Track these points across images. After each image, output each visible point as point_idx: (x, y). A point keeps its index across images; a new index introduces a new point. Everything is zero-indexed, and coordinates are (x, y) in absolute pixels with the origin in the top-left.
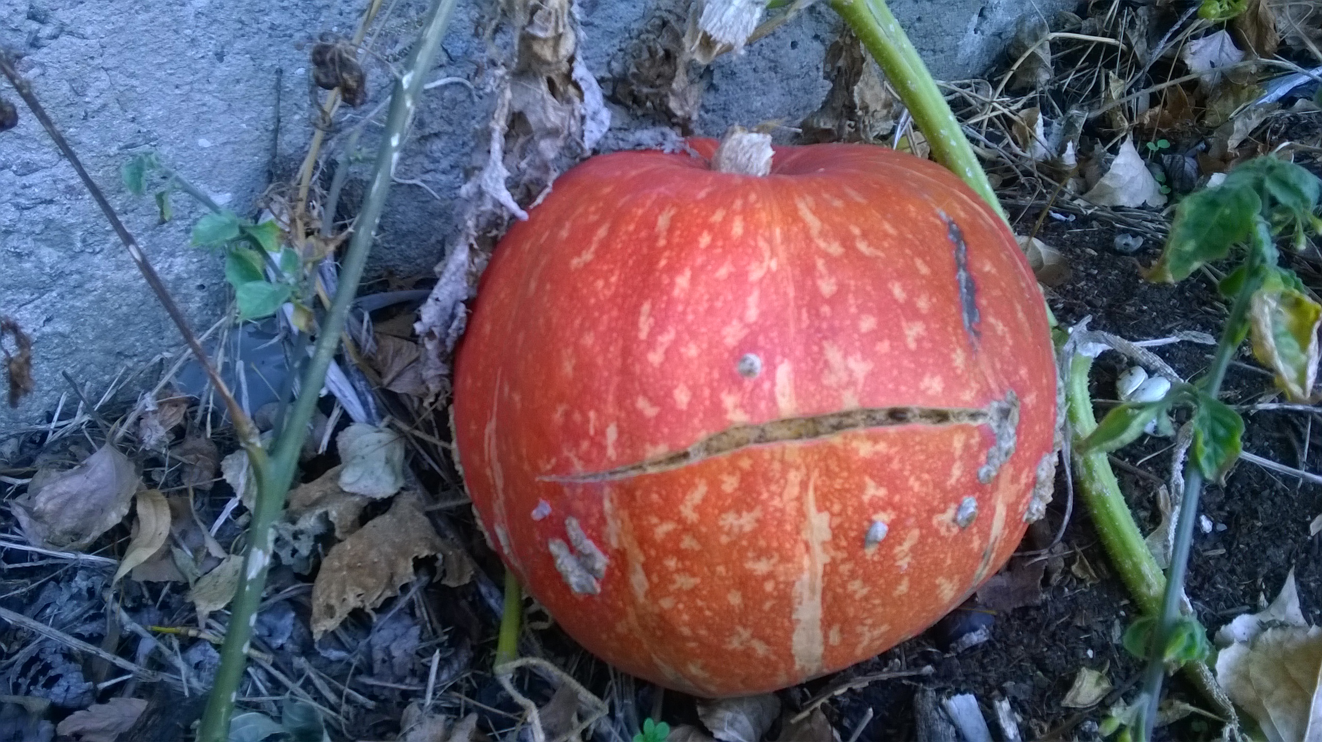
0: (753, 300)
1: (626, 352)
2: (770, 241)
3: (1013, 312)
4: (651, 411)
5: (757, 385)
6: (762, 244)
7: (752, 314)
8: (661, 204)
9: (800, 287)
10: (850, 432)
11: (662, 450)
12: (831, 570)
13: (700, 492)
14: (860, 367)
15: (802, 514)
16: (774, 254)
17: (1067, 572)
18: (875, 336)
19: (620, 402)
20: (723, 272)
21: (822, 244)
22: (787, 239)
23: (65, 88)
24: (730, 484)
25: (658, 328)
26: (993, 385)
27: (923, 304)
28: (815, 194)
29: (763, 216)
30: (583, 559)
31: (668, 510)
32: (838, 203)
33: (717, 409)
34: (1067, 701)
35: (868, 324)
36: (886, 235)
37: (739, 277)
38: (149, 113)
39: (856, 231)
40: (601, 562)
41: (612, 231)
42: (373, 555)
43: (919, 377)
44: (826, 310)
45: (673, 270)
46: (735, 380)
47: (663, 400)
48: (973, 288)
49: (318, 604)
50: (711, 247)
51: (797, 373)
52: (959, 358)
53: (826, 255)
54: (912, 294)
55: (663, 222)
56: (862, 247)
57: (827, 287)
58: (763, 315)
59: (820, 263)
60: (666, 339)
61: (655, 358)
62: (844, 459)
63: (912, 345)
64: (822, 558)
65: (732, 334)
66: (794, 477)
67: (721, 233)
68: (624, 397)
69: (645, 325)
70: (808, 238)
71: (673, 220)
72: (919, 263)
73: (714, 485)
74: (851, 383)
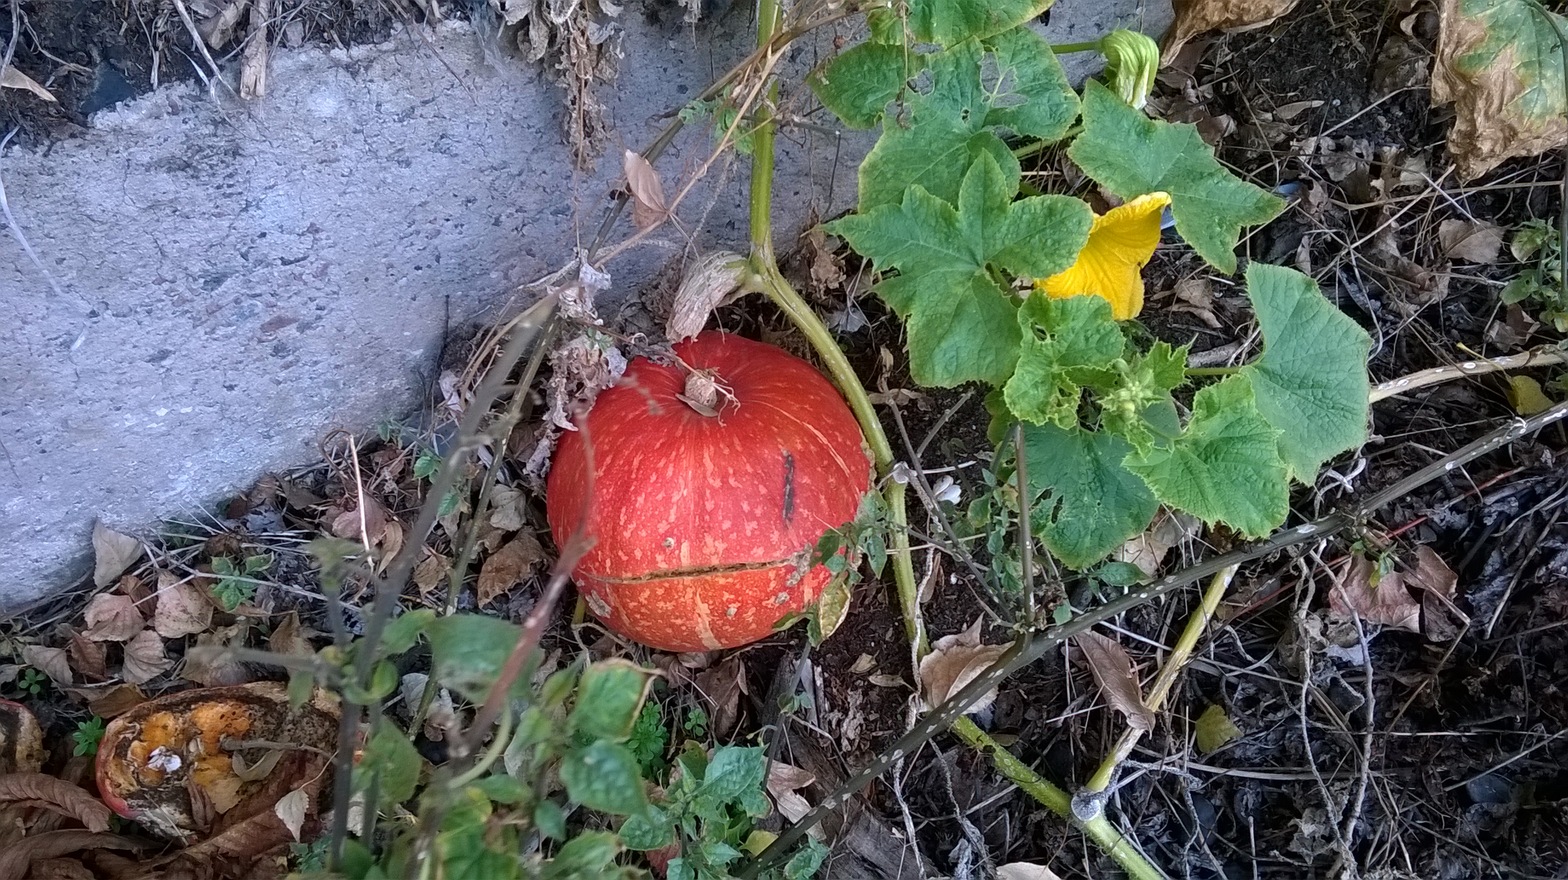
0: (673, 511)
1: (614, 529)
2: (685, 479)
4: (625, 558)
5: (672, 552)
6: (681, 481)
7: (672, 518)
8: (636, 450)
9: (697, 505)
10: (714, 574)
11: (629, 575)
12: (712, 624)
13: (647, 593)
14: (721, 546)
15: (694, 603)
16: (686, 486)
17: (875, 597)
18: (731, 531)
19: (611, 550)
20: (660, 497)
21: (711, 481)
22: (694, 478)
24: (660, 592)
25: (629, 521)
26: (796, 544)
27: (758, 512)
28: (716, 445)
29: (685, 463)
30: (602, 607)
31: (633, 598)
32: (726, 451)
33: (653, 561)
34: (852, 669)
35: (727, 525)
36: (747, 473)
37: (668, 500)
39: (731, 471)
40: (608, 609)
41: (613, 460)
42: (509, 562)
43: (750, 549)
44: (707, 517)
45: (637, 493)
46: (662, 549)
47: (630, 554)
48: (792, 494)
49: (481, 590)
50: (656, 482)
51: (691, 546)
52: (775, 537)
53: (711, 488)
54: (753, 506)
55: (636, 462)
56: (732, 481)
57: (709, 506)
58: (677, 519)
59: (708, 492)
60: (632, 526)
61: (627, 534)
62: (713, 585)
63: (749, 534)
64: (707, 620)
65: (663, 527)
66: (690, 591)
67: (661, 474)
68: (613, 548)
69: (623, 518)
70: (705, 477)
71: (641, 462)
72: (761, 487)
73: (653, 591)
74: (716, 553)
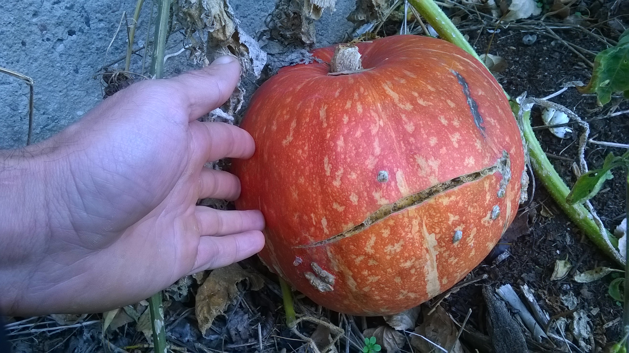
0: (376, 144)
1: (322, 183)
2: (376, 111)
3: (497, 110)
4: (341, 209)
5: (388, 185)
6: (373, 114)
7: (378, 151)
8: (318, 104)
9: (397, 131)
10: (437, 195)
11: (351, 225)
12: (439, 257)
13: (373, 239)
14: (434, 164)
15: (422, 237)
16: (380, 117)
17: (539, 215)
18: (439, 146)
19: (324, 207)
20: (358, 134)
21: (402, 106)
22: (384, 108)
23: (8, 109)
24: (386, 233)
25: (335, 169)
26: (496, 151)
27: (456, 123)
28: (391, 79)
29: (370, 99)
30: (323, 279)
31: (359, 252)
32: (403, 81)
33: (372, 201)
34: (553, 278)
35: (433, 141)
36: (431, 93)
37: (367, 134)
38: (51, 108)
39: (416, 94)
40: (332, 278)
41: (299, 123)
42: (217, 287)
43: (463, 160)
44: (412, 139)
45: (334, 138)
46: (377, 185)
47: (345, 202)
48: (476, 106)
49: (200, 318)
50: (350, 122)
51: (405, 173)
52: (478, 145)
53: (405, 112)
54: (450, 120)
55: (322, 113)
56: (421, 102)
57: (410, 128)
58: (383, 150)
59: (403, 117)
60: (340, 173)
61: (337, 183)
62: (437, 208)
63: (456, 145)
64: (434, 253)
65: (371, 163)
66: (415, 222)
67: (352, 112)
68: (326, 204)
69: (328, 168)
70: (395, 105)
71: (327, 111)
72: (449, 101)
73: (379, 235)
74: (432, 172)
